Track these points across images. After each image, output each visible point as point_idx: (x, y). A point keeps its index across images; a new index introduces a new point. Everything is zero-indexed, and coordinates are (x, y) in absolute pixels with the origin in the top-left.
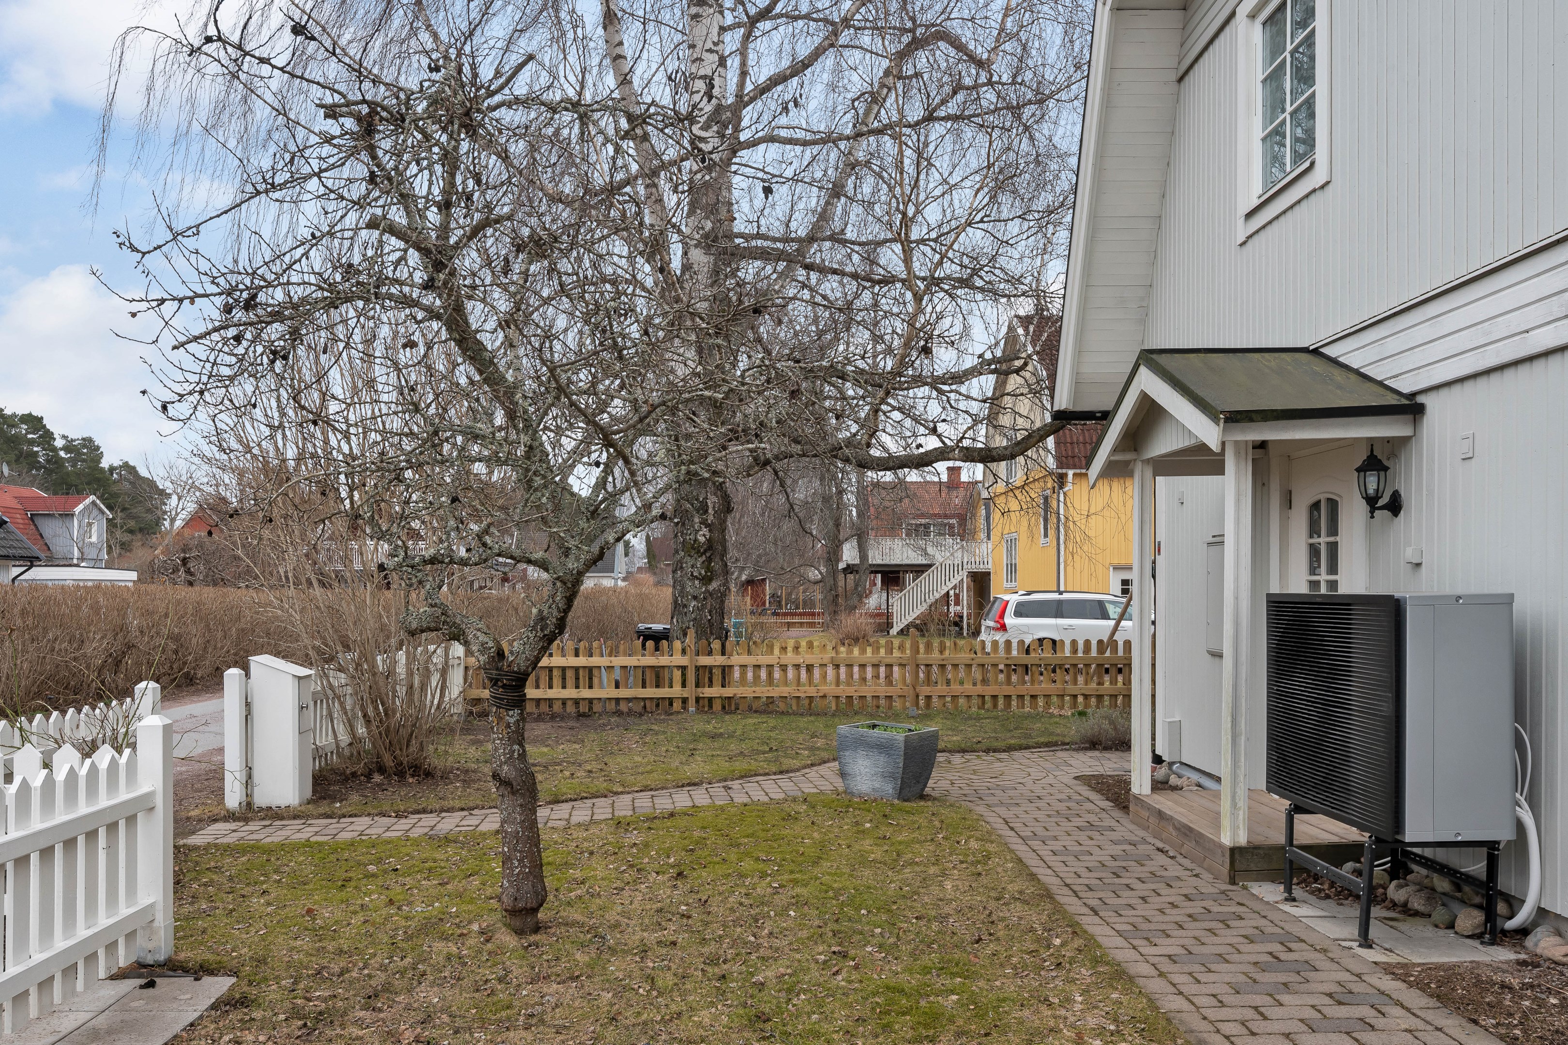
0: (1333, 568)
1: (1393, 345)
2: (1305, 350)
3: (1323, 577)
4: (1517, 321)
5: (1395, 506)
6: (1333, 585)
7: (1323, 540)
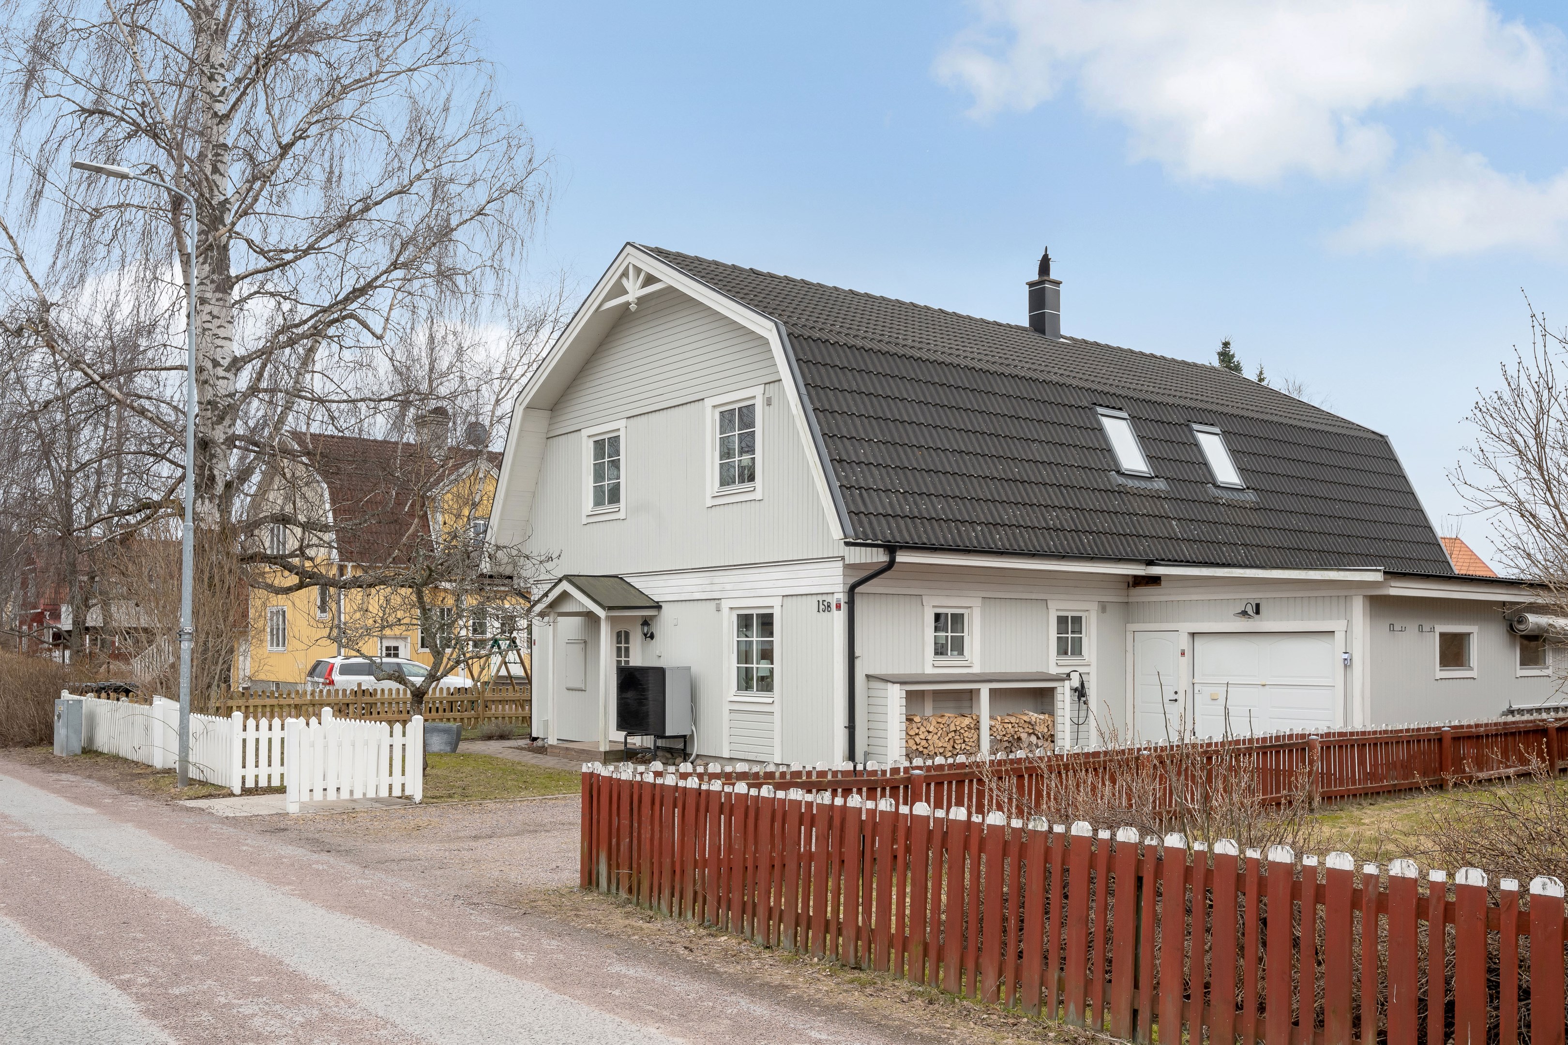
0: (627, 655)
1: (651, 584)
2: (616, 576)
3: (623, 659)
4: (690, 589)
5: (652, 637)
6: (627, 662)
7: (623, 645)
